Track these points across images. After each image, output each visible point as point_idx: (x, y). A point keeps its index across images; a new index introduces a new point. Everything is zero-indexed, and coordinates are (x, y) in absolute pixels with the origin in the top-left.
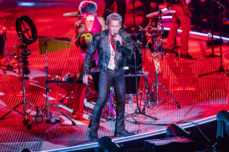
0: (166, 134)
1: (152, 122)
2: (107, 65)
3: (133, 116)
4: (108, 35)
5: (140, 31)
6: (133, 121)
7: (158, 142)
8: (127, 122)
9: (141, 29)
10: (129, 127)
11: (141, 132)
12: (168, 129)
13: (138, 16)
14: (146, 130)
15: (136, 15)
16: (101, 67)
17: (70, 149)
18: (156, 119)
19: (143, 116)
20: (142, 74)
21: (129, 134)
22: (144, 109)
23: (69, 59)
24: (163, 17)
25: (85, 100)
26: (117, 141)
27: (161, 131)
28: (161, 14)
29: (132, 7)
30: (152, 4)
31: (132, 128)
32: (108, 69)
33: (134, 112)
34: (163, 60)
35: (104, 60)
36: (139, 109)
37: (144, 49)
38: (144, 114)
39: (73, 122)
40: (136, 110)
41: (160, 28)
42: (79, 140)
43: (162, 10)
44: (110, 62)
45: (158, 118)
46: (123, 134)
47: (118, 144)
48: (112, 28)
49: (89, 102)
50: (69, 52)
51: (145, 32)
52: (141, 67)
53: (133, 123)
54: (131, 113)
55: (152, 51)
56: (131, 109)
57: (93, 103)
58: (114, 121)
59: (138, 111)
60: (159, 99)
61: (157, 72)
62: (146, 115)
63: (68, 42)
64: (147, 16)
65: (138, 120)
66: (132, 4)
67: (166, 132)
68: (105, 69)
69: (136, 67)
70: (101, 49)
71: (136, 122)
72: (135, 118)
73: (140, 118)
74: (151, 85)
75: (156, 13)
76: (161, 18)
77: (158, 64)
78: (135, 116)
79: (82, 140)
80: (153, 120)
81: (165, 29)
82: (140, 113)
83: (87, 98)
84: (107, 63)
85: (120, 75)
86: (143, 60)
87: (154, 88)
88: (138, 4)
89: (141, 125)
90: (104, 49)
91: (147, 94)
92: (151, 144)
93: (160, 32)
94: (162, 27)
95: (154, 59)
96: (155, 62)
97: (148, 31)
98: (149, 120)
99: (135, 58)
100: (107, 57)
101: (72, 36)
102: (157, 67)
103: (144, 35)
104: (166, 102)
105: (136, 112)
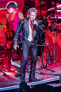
0: (59, 80)
1: (51, 73)
2: (27, 38)
3: (40, 70)
4: (28, 21)
5: (44, 19)
6: (39, 72)
7: (54, 85)
8: (36, 73)
9: (45, 17)
10: (38, 76)
11: (45, 79)
12: (60, 78)
13: (43, 10)
14: (47, 78)
15: (41, 9)
16: (24, 39)
17: (2, 89)
18: (54, 71)
19: (46, 70)
20: (45, 44)
21: (37, 80)
22: (46, 66)
23: (2, 36)
24: (57, 11)
25: (12, 60)
26: (30, 84)
27: (56, 79)
28: (56, 9)
29: (39, 5)
30: (52, 2)
31: (39, 77)
32: (28, 41)
33: (40, 67)
34: (57, 36)
35: (25, 36)
36: (43, 65)
37: (46, 30)
38: (46, 68)
39: (4, 73)
40: (42, 66)
41: (56, 17)
42: (8, 84)
43: (57, 7)
44: (29, 37)
45: (55, 71)
46: (34, 80)
47: (31, 86)
48: (32, 17)
49: (14, 61)
50: (2, 31)
51: (46, 20)
52: (45, 40)
53: (40, 74)
54: (38, 68)
55: (51, 31)
56: (39, 65)
57: (16, 62)
58: (28, 72)
59: (43, 67)
60: (55, 60)
61: (54, 43)
62: (47, 69)
63: (1, 26)
64: (48, 10)
65: (43, 72)
66: (39, 3)
67: (59, 79)
68: (26, 41)
69: (41, 40)
70: (24, 29)
71: (41, 73)
72: (41, 71)
73: (44, 71)
74: (50, 51)
75: (53, 8)
76: (56, 11)
77: (55, 39)
78: (41, 70)
79: (9, 84)
80: (52, 72)
81: (59, 17)
82: (44, 68)
83: (12, 59)
84: (27, 37)
85: (34, 45)
86: (45, 36)
87: (52, 53)
88: (43, 3)
89: (45, 75)
90: (26, 29)
91: (48, 57)
92: (50, 86)
93: (56, 19)
94: (57, 17)
95: (52, 36)
96: (53, 37)
97: (48, 19)
98: (49, 72)
99: (41, 35)
100: (27, 34)
101: (3, 22)
102: (54, 41)
103: (46, 21)
104: (59, 61)
105: (42, 67)
